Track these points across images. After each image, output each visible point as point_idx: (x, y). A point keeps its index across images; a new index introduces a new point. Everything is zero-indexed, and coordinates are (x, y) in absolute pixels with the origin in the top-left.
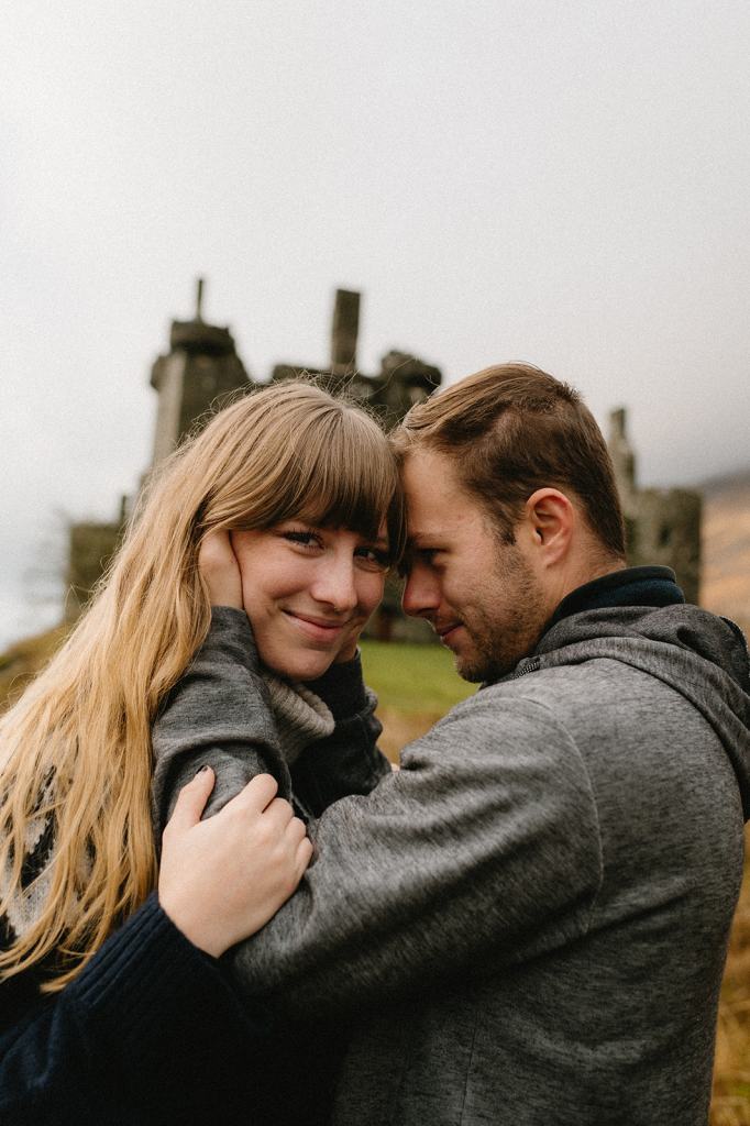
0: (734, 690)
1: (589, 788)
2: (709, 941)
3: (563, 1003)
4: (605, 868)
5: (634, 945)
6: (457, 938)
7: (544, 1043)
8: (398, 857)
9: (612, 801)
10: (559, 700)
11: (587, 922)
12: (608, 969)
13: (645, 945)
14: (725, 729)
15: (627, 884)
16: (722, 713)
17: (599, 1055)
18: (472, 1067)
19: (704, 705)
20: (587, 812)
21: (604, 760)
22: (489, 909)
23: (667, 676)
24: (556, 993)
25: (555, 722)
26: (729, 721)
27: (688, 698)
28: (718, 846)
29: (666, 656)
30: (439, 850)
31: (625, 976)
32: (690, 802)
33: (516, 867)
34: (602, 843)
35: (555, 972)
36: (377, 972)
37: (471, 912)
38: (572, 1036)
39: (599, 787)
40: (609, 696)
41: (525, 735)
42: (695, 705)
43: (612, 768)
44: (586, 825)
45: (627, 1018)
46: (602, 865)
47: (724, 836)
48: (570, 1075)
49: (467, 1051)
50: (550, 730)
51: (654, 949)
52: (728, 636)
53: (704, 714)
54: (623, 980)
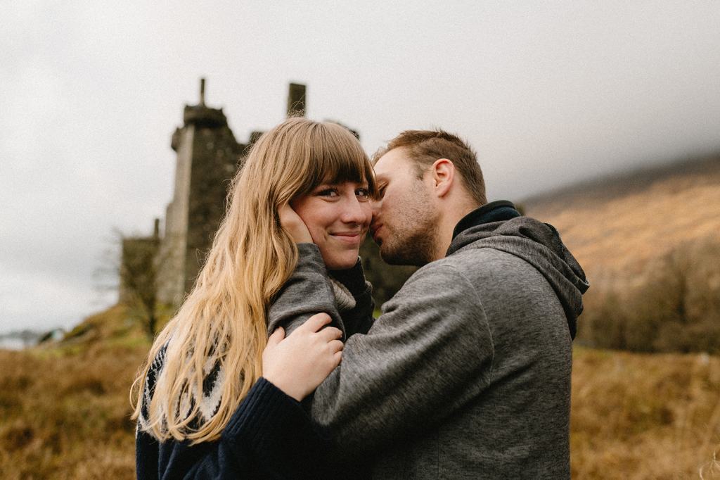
0: (555, 258)
1: (480, 303)
2: (557, 387)
3: (483, 430)
4: (495, 347)
5: (517, 392)
6: (422, 394)
7: (476, 454)
8: (385, 354)
9: (493, 310)
10: (460, 262)
11: (490, 378)
12: (505, 407)
13: (523, 391)
14: (550, 276)
15: (507, 355)
16: (548, 268)
17: (506, 456)
18: (440, 475)
19: (538, 264)
20: (481, 317)
21: (487, 289)
22: (436, 376)
23: (515, 252)
24: (479, 425)
25: (459, 273)
26: (553, 272)
27: (528, 261)
28: (554, 334)
29: (514, 242)
30: (405, 346)
31: (514, 410)
32: (536, 310)
33: (447, 350)
34: (491, 333)
35: (478, 414)
36: (382, 420)
37: (427, 379)
38: (491, 447)
39: (485, 303)
40: (485, 259)
41: (444, 282)
42: (532, 264)
43: (491, 293)
44: (482, 324)
45: (518, 433)
46: (493, 345)
47: (556, 329)
48: (493, 468)
49: (436, 467)
50: (456, 277)
51: (527, 394)
52: (549, 232)
53: (538, 269)
54: (514, 412)
